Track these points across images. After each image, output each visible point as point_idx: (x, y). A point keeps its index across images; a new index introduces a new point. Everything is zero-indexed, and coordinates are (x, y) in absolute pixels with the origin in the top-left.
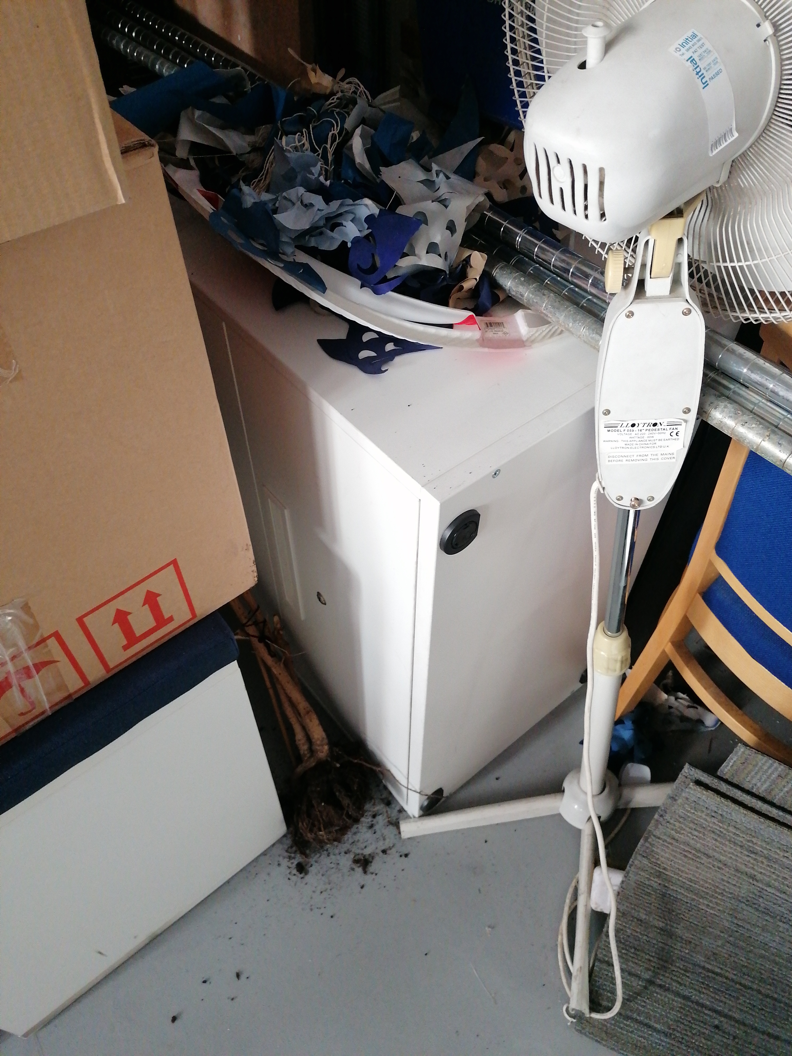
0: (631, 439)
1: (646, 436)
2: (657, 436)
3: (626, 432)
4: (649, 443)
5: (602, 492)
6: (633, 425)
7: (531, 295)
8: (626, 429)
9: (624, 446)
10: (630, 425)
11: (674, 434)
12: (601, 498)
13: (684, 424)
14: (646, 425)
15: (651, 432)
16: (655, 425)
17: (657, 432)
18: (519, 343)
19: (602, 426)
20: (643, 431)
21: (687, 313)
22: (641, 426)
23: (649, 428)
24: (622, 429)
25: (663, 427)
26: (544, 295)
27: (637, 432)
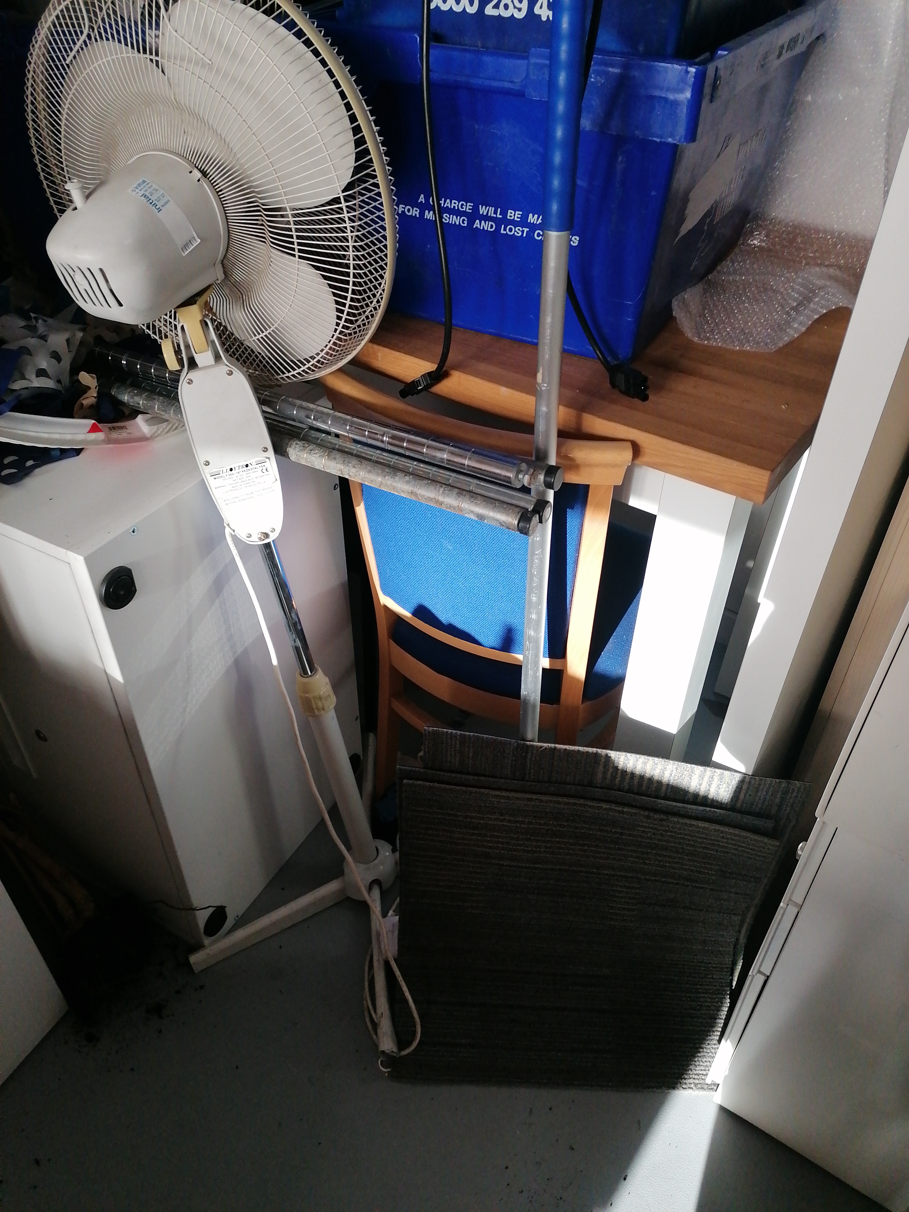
0: (235, 482)
1: (245, 476)
2: (253, 475)
3: (228, 476)
4: (249, 482)
5: (233, 534)
6: (231, 470)
7: (145, 402)
8: (227, 474)
9: (233, 489)
10: (229, 470)
11: (264, 470)
12: (235, 538)
13: (267, 460)
14: (241, 467)
15: (247, 472)
16: (247, 466)
17: (251, 471)
18: (144, 439)
19: (208, 476)
20: (241, 473)
21: (230, 373)
22: (237, 468)
23: (243, 469)
24: (224, 475)
25: (253, 466)
26: (155, 399)
27: (237, 475)
